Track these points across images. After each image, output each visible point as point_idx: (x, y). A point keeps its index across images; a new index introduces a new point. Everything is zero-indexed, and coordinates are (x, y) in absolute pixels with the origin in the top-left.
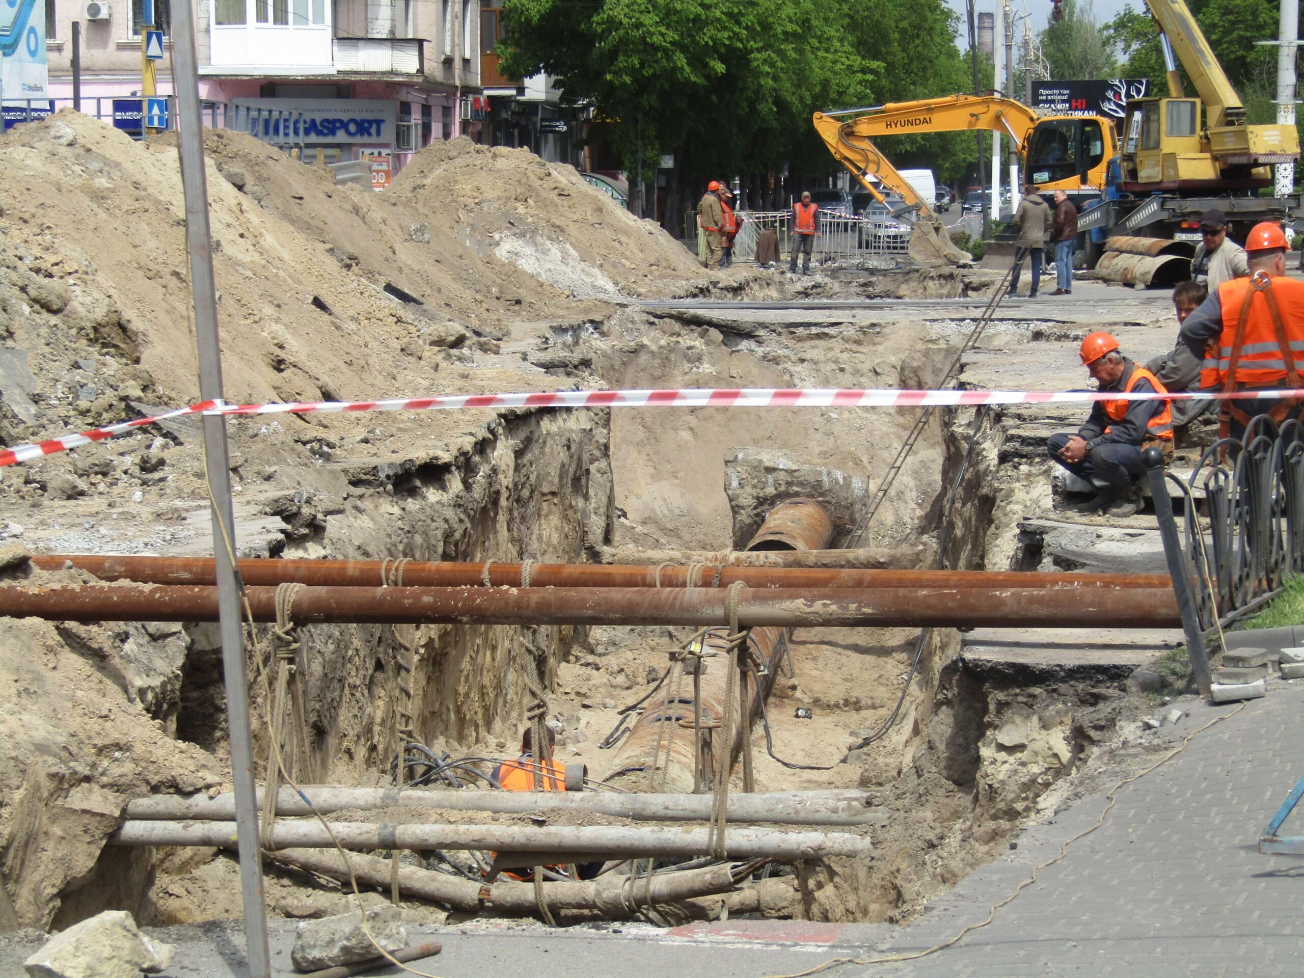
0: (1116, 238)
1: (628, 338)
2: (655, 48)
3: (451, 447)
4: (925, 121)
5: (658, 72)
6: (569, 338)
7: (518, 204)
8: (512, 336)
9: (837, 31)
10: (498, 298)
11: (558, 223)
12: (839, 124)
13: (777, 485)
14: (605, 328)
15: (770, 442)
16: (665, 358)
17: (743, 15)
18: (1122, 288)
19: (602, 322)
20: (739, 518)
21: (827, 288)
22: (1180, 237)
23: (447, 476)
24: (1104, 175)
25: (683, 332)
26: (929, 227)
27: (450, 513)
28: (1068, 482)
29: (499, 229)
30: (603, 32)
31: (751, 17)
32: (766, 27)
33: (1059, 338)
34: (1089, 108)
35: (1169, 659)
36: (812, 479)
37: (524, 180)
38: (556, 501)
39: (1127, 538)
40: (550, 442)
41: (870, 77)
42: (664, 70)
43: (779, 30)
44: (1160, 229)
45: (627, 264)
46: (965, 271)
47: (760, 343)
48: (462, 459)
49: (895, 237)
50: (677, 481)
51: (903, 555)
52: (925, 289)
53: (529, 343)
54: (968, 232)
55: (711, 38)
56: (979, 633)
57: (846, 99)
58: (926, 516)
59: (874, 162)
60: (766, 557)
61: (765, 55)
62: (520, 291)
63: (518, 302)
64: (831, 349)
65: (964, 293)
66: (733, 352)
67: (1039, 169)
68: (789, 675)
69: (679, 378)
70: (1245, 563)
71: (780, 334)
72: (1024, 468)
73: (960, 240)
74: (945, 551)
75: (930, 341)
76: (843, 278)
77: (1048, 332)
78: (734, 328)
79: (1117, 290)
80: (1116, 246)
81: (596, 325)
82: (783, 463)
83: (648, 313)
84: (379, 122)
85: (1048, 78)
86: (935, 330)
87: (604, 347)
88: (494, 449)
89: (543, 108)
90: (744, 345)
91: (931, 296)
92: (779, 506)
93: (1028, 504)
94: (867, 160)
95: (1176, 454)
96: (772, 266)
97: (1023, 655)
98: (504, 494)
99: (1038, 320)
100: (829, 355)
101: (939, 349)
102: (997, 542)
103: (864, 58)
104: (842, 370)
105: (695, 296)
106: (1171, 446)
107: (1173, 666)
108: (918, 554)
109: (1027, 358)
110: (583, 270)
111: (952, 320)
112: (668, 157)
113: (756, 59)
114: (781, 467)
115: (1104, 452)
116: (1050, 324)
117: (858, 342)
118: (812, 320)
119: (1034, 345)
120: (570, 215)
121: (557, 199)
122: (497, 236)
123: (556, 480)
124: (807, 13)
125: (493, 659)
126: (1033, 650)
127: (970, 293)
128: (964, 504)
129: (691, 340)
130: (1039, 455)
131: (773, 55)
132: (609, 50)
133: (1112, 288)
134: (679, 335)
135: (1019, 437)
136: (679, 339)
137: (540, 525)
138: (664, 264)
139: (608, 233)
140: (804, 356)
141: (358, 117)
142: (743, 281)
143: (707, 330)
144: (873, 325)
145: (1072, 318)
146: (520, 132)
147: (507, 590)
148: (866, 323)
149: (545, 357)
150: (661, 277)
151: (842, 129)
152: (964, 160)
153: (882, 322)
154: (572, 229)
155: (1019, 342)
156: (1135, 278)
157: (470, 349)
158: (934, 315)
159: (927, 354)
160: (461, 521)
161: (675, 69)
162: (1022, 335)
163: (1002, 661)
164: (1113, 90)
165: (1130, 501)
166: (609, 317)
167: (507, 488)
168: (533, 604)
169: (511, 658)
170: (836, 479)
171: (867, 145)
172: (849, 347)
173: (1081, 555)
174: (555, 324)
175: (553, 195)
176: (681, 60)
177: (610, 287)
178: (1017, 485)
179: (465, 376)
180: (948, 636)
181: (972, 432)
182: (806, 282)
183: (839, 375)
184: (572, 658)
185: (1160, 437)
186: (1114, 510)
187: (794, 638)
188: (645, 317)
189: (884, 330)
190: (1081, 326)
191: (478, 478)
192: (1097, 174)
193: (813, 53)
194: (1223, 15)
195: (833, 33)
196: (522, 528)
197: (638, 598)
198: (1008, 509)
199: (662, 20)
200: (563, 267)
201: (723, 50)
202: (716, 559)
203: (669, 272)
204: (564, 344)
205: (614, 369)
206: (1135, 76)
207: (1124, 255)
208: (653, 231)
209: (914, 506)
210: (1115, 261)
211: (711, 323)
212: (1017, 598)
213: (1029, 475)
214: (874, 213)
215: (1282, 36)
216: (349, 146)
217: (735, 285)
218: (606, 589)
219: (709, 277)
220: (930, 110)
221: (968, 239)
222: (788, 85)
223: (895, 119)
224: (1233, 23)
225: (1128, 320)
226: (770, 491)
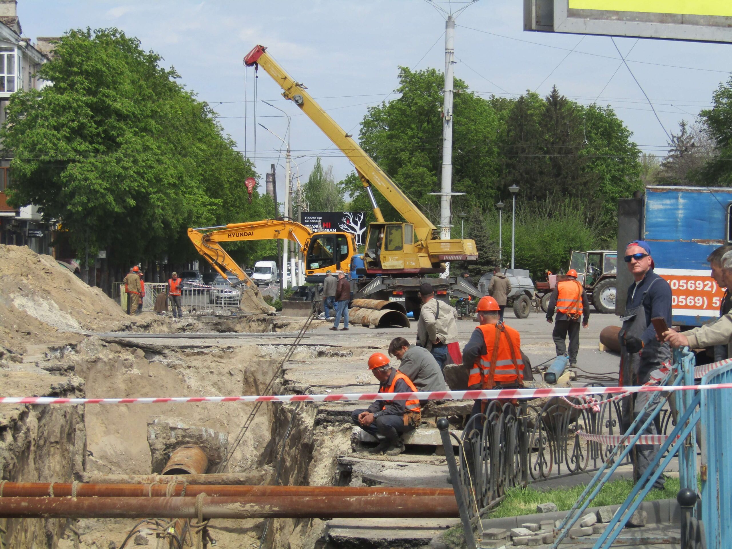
0: (358, 300)
1: (91, 354)
2: (96, 192)
3: (6, 416)
4: (250, 234)
5: (97, 205)
6: (58, 354)
7: (23, 278)
8: (29, 353)
9: (196, 183)
10: (17, 331)
11: (47, 289)
12: (202, 235)
13: (177, 437)
14: (78, 349)
15: (172, 413)
16: (112, 365)
17: (146, 174)
18: (362, 327)
19: (76, 345)
20: (155, 456)
21: (195, 326)
22: (392, 300)
23: (5, 433)
24: (349, 265)
25: (122, 351)
26: (252, 292)
27: (6, 454)
28: (362, 436)
29: (13, 292)
30: (67, 181)
31: (150, 175)
32: (159, 180)
33: (333, 355)
34: (332, 227)
35: (449, 535)
36: (196, 434)
37: (26, 264)
38: (58, 446)
39: (399, 467)
40: (55, 414)
41: (214, 207)
42: (100, 204)
43: (166, 182)
44: (381, 295)
45: (85, 311)
46: (273, 317)
47: (165, 357)
48: (12, 423)
49: (230, 298)
50: (119, 435)
51: (254, 476)
52: (250, 327)
53: (39, 357)
54: (272, 295)
55: (128, 186)
56: (335, 521)
57: (201, 220)
58: (262, 455)
59: (221, 256)
60: (177, 478)
61: (158, 195)
62: (29, 327)
63: (29, 333)
64: (206, 361)
65: (274, 330)
66: (150, 362)
67: (314, 261)
68: (190, 545)
69: (120, 377)
70: (488, 482)
71: (176, 352)
72: (330, 428)
73: (268, 299)
74: (280, 475)
75: (261, 357)
76: (204, 320)
77: (327, 352)
78: (151, 349)
79: (359, 329)
80: (358, 304)
81: (73, 346)
82: (180, 425)
83: (102, 340)
85: (308, 210)
86: (264, 350)
87: (77, 359)
88: (27, 417)
89: (30, 224)
90: (157, 358)
91: (253, 331)
92: (179, 449)
93: (333, 448)
94: (218, 255)
95: (422, 420)
96: (164, 313)
97: (362, 533)
98: (33, 443)
99: (321, 345)
100: (205, 364)
101: (266, 361)
102: (316, 469)
103: (210, 197)
104: (212, 372)
105: (123, 330)
106: (419, 416)
107: (452, 539)
108: (262, 476)
109: (319, 366)
110: (61, 315)
111: (273, 345)
112: (102, 252)
113: (154, 197)
114: (179, 427)
115: (384, 420)
116: (327, 347)
117: (221, 357)
118: (194, 344)
119: (320, 359)
120: (52, 284)
121: (45, 276)
122: (12, 296)
123: (59, 435)
124: (181, 173)
125: (26, 537)
126: (368, 531)
127: (277, 329)
128: (290, 448)
129: (127, 355)
130: (338, 421)
131: (162, 196)
132: (70, 192)
133: (356, 327)
134: (120, 352)
135: (326, 411)
136: (120, 355)
137: (49, 460)
138: (105, 312)
139: (74, 294)
140: (190, 364)
142: (150, 322)
143: (136, 350)
144: (229, 348)
145: (339, 344)
146: (17, 237)
147: (71, 499)
148: (225, 346)
149: (49, 365)
150: (104, 319)
151: (204, 238)
152: (261, 255)
153: (234, 346)
154: (54, 292)
155: (311, 357)
156: (369, 322)
157: (6, 360)
158: (262, 342)
159: (259, 363)
160: (12, 458)
161: (107, 203)
162: (311, 353)
163: (352, 536)
164: (345, 217)
165: (397, 447)
166: (80, 342)
167: (34, 439)
168: (85, 506)
169: (35, 537)
170: (210, 434)
171: (217, 247)
172: (215, 359)
173: (377, 477)
174: (50, 346)
175: (42, 273)
176: (110, 198)
177: (76, 325)
178: (326, 438)
179: (6, 376)
180: (284, 522)
181: (294, 408)
182: (183, 323)
183: (210, 375)
184: (65, 536)
185: (413, 411)
186: (389, 452)
187: (192, 524)
188: (101, 342)
189: (235, 350)
190: (345, 348)
191: (21, 434)
192: (346, 264)
193: (183, 195)
194: (406, 178)
195: (193, 184)
196: (40, 462)
197: (145, 503)
198: (321, 451)
199: (100, 176)
200: (50, 314)
201: (134, 193)
202: (148, 479)
203: (108, 316)
204: (56, 357)
205: (83, 372)
206: (356, 210)
207: (363, 309)
208: (98, 293)
209: (253, 449)
210: (358, 312)
211: (138, 346)
212: (359, 502)
213: (333, 432)
214: (218, 284)
215: (443, 190)
217: (145, 324)
218: (127, 498)
219: (131, 320)
220: (253, 228)
221: (272, 299)
222: (170, 212)
223: (233, 232)
224: (411, 183)
225: (370, 345)
226: (173, 440)
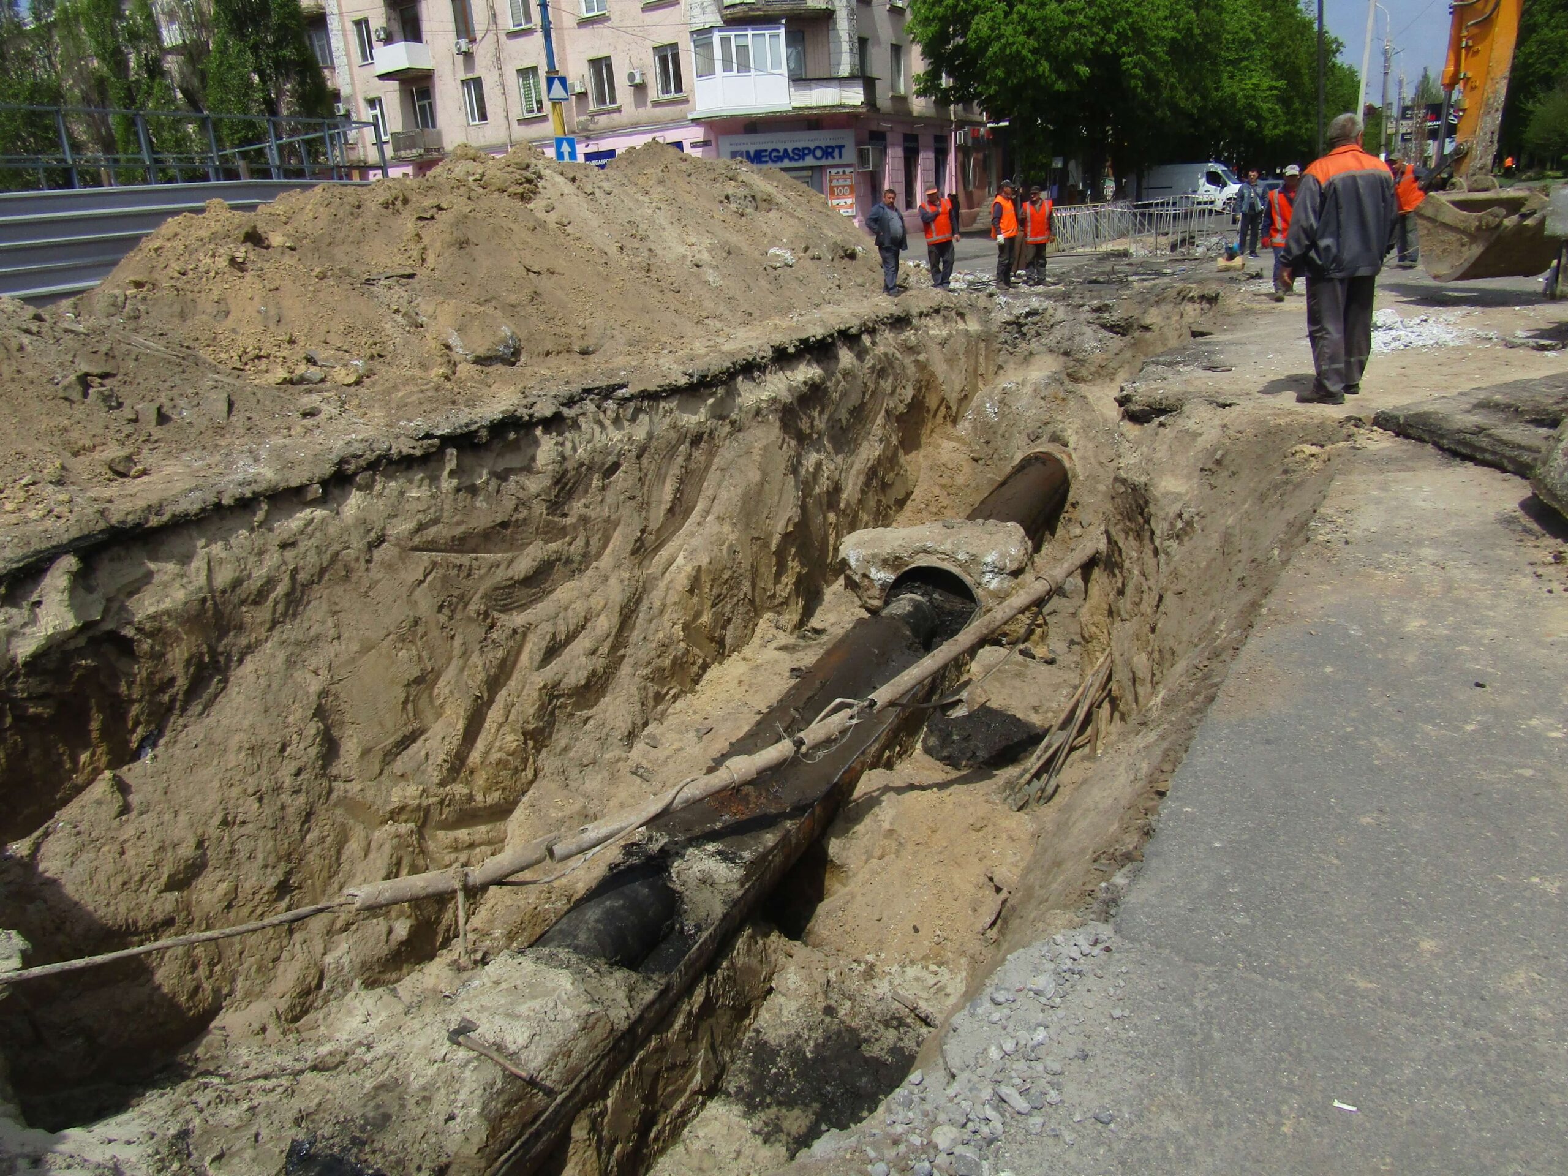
84: (841, 147)
112: (1058, 158)
141: (823, 144)
216: (821, 168)
